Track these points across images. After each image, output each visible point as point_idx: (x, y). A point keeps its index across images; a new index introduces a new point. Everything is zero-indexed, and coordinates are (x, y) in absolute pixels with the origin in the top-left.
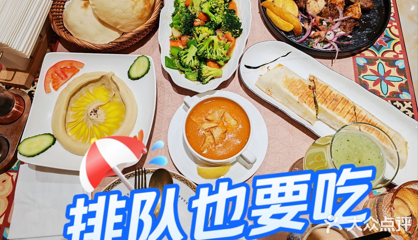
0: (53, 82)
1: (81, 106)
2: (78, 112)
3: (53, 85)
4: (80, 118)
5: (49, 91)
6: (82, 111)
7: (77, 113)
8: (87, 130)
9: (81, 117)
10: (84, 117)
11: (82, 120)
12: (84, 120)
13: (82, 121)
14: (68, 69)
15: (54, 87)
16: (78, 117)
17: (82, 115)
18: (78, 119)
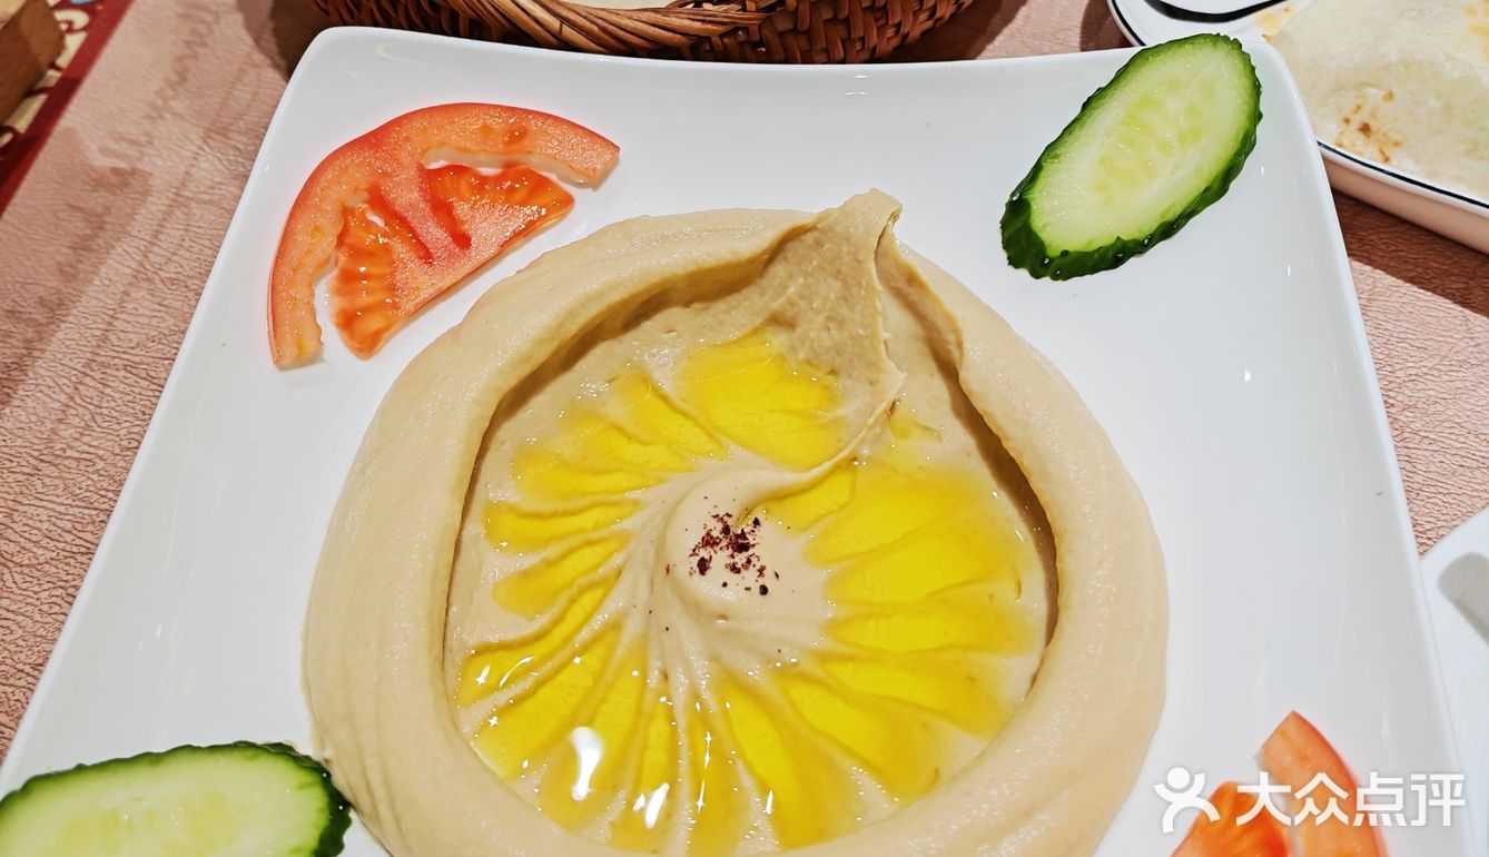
0: (348, 279)
1: (581, 503)
2: (552, 551)
3: (341, 303)
4: (577, 613)
5: (309, 346)
6: (590, 543)
7: (550, 563)
8: (659, 729)
9: (588, 600)
10: (616, 601)
11: (597, 623)
12: (615, 626)
13: (596, 638)
14: (484, 180)
15: (347, 321)
16: (562, 600)
17: (594, 576)
18: (557, 622)
